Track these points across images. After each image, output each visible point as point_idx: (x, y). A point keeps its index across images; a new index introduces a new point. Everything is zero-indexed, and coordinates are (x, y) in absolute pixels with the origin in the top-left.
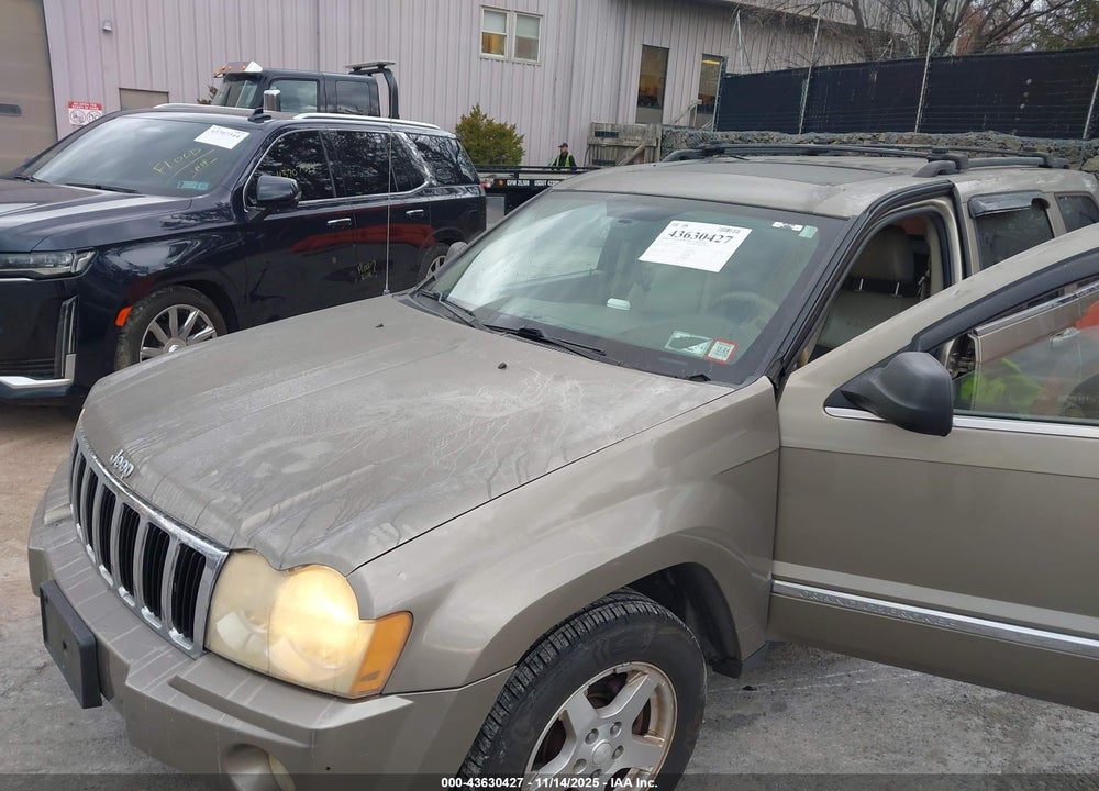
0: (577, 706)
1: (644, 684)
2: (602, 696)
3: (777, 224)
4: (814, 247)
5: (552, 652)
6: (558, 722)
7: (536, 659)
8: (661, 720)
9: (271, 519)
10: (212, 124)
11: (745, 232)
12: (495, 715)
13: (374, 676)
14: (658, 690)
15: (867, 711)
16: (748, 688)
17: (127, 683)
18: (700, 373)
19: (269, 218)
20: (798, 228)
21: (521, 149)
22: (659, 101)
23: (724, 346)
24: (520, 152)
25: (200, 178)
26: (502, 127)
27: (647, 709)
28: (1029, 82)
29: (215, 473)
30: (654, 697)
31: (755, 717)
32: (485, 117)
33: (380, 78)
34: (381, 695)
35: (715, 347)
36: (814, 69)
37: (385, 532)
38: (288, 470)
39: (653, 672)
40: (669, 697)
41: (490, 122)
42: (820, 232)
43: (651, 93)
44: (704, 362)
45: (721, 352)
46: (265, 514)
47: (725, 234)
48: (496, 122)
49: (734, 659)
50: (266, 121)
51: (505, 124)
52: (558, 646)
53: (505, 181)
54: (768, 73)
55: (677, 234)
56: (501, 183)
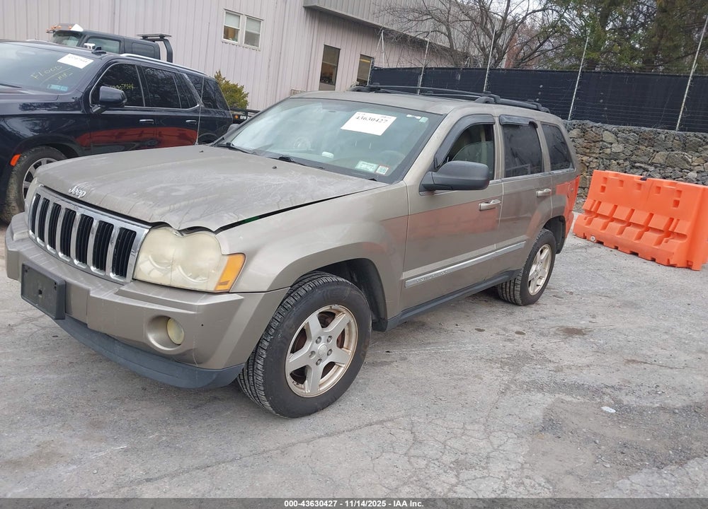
0: (313, 321)
1: (343, 320)
2: (326, 319)
3: (408, 116)
4: (427, 126)
5: (304, 292)
6: (303, 330)
7: (296, 294)
8: (350, 341)
9: (170, 211)
10: (68, 53)
11: (393, 119)
12: (276, 318)
13: (225, 283)
14: (349, 324)
15: (446, 361)
16: (388, 352)
17: (91, 295)
18: (373, 178)
19: (107, 112)
20: (419, 118)
21: (247, 101)
22: (333, 80)
23: (384, 168)
24: (246, 103)
25: (61, 84)
26: (236, 86)
27: (343, 333)
28: (541, 86)
29: (135, 194)
30: (347, 329)
31: (392, 362)
32: (224, 79)
33: (161, 44)
34: (228, 292)
35: (379, 168)
36: (426, 69)
37: (231, 216)
38: (173, 194)
39: (347, 313)
40: (354, 329)
41: (227, 82)
42: (429, 119)
43: (328, 75)
44: (375, 174)
45: (383, 171)
46: (167, 208)
47: (384, 119)
48: (231, 83)
49: (384, 319)
50: (103, 55)
51: (237, 85)
52: (307, 289)
53: (239, 116)
54: (399, 69)
55: (360, 118)
56: (237, 117)
